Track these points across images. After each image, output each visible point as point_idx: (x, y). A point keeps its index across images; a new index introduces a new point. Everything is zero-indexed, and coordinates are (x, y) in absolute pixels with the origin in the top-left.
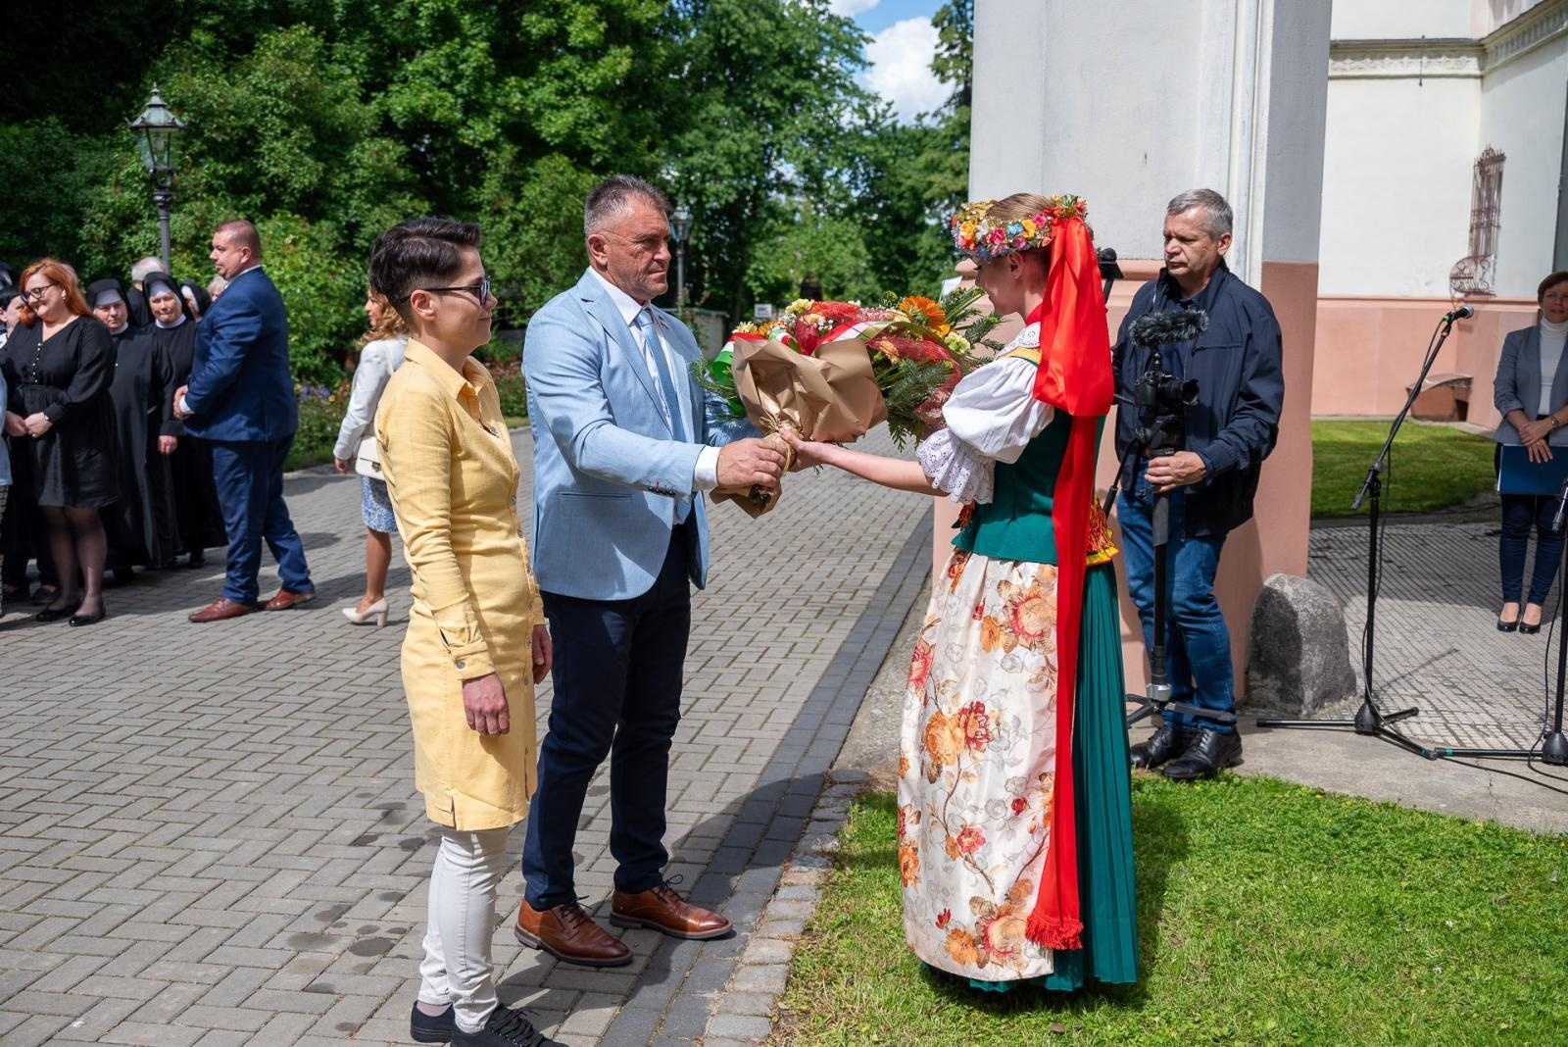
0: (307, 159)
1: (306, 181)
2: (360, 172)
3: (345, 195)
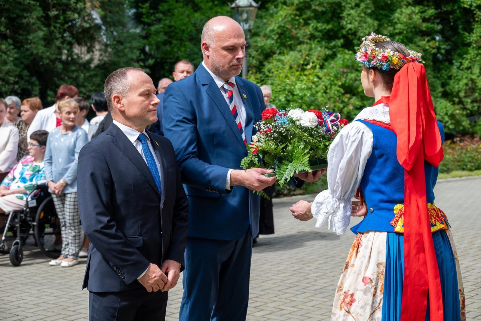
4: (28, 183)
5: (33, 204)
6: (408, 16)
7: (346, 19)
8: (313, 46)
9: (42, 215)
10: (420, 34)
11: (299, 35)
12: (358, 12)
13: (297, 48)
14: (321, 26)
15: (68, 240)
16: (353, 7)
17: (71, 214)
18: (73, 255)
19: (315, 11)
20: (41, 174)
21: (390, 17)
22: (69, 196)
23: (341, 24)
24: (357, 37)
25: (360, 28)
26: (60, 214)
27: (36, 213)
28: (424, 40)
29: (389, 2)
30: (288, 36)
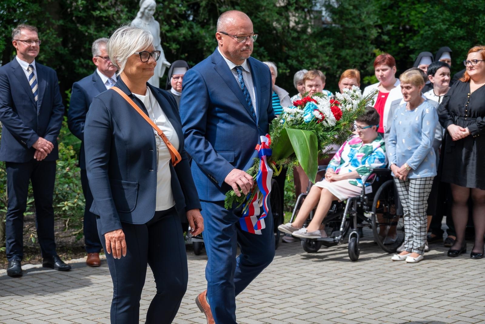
4: (360, 166)
5: (369, 190)
9: (378, 203)
15: (412, 231)
17: (416, 203)
18: (418, 249)
20: (374, 155)
22: (413, 182)
26: (404, 201)
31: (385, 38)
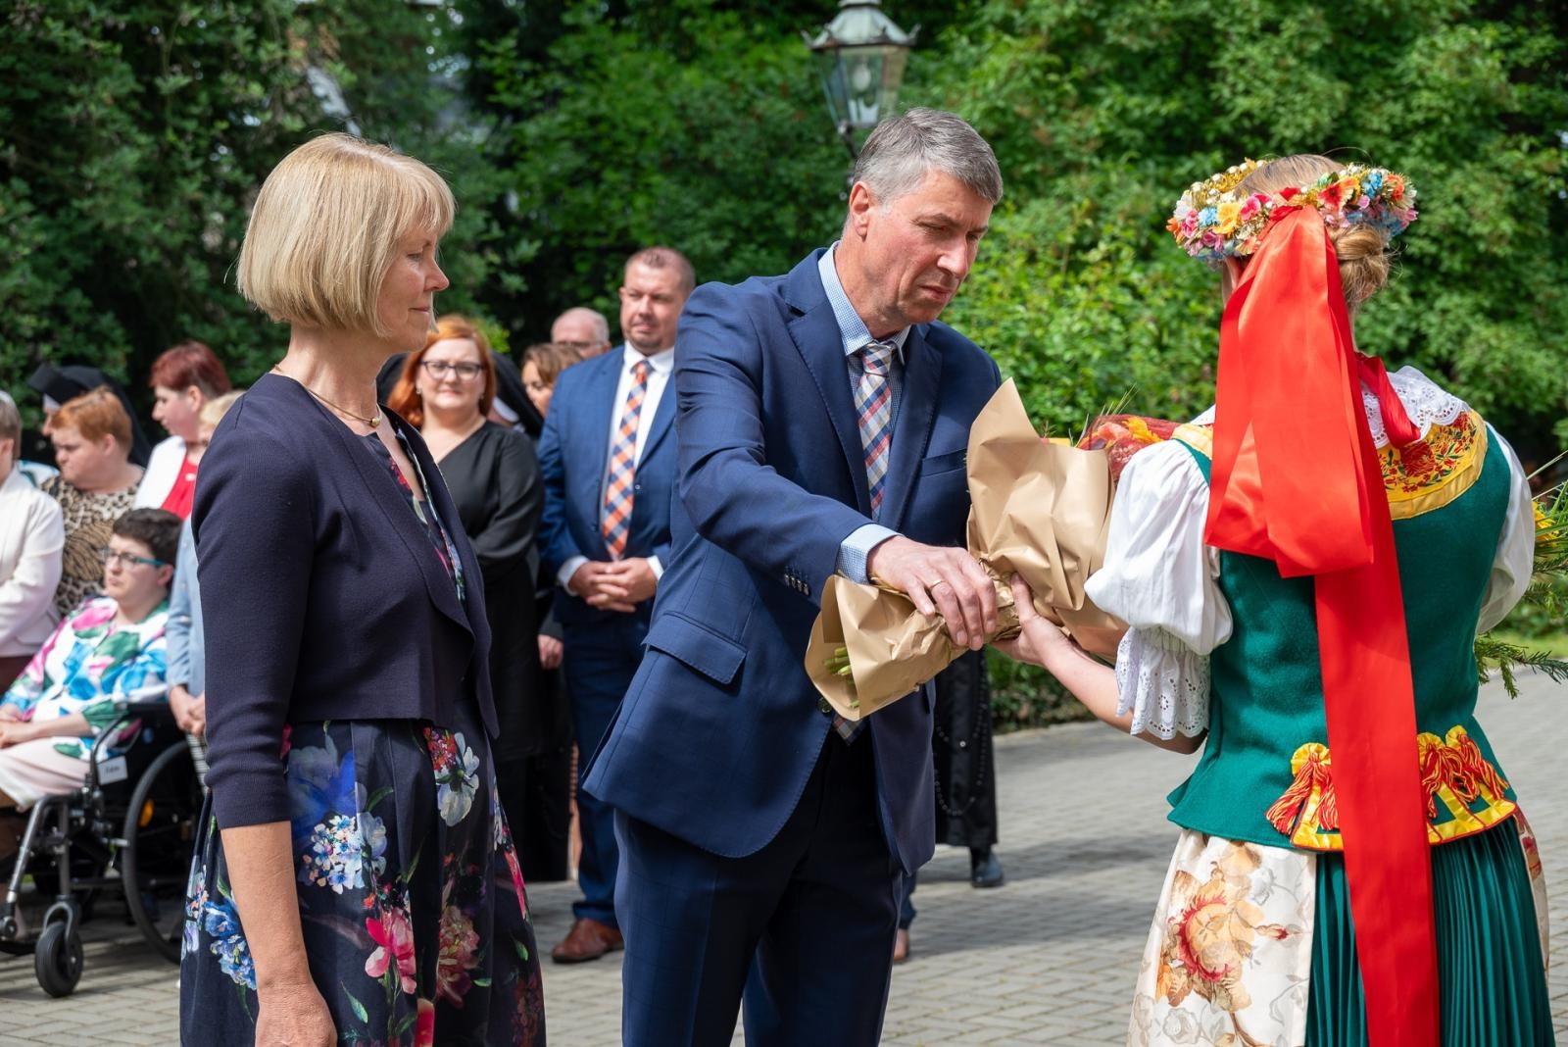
0: (1316, 80)
1: (1308, 123)
2: (1425, 97)
3: (1391, 148)
4: (98, 698)
5: (116, 771)
6: (1455, 62)
7: (1231, 79)
8: (1114, 178)
9: (149, 811)
10: (1503, 127)
11: (1060, 139)
12: (1275, 50)
13: (1055, 186)
14: (1141, 106)
16: (1257, 33)
19: (1118, 50)
20: (143, 664)
21: (1393, 66)
23: (1214, 96)
24: (1273, 143)
25: (1281, 110)
27: (127, 804)
28: (1517, 147)
29: (1386, 12)
30: (1021, 142)
31: (514, 282)
